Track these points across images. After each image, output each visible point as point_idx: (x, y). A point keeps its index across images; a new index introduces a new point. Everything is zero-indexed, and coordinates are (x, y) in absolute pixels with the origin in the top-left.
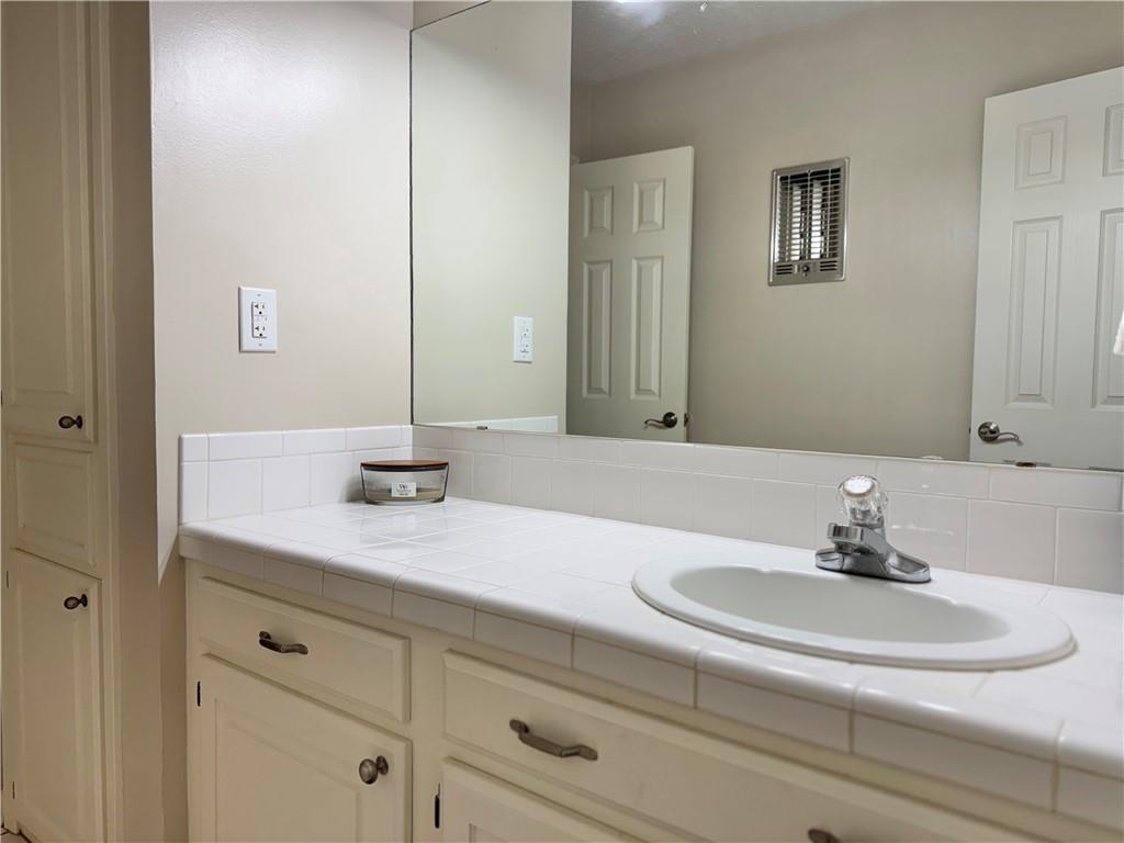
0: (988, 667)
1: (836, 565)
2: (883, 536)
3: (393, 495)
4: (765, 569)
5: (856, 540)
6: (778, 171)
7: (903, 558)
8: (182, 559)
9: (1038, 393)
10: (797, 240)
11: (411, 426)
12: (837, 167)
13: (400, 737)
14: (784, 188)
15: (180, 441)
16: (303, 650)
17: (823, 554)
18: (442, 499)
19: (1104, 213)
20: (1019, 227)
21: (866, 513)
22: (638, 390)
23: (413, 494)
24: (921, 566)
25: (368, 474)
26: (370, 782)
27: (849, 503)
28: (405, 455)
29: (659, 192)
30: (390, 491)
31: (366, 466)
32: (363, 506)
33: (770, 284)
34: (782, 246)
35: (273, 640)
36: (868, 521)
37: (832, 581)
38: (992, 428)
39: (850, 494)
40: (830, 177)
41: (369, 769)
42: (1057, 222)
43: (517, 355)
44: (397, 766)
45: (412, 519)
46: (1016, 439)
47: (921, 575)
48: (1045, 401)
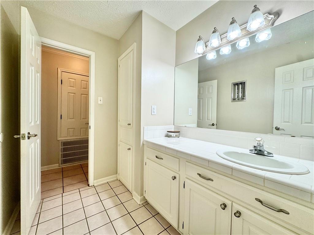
0: (292, 174)
1: (254, 152)
2: (263, 148)
3: (172, 136)
4: (240, 152)
5: (259, 149)
6: (233, 83)
7: (268, 152)
8: (144, 144)
9: (288, 121)
10: (236, 94)
11: (173, 126)
12: (244, 82)
13: (178, 174)
14: (234, 86)
15: (144, 127)
16: (163, 159)
17: (251, 150)
18: (179, 137)
19: (303, 88)
20: (283, 91)
21: (260, 144)
22: (207, 119)
23: (175, 136)
24: (271, 154)
25: (168, 133)
26: (174, 180)
27: (257, 142)
28: (173, 130)
29: (211, 88)
30: (171, 135)
31: (168, 132)
32: (167, 138)
33: (232, 102)
34: (234, 96)
35: (158, 157)
36: (260, 145)
37: (253, 155)
38: (278, 127)
39: (257, 140)
40: (243, 84)
41: (173, 178)
42: (292, 90)
43: (190, 115)
44: (177, 178)
45: (175, 140)
46: (283, 130)
47: (271, 155)
48: (290, 123)
